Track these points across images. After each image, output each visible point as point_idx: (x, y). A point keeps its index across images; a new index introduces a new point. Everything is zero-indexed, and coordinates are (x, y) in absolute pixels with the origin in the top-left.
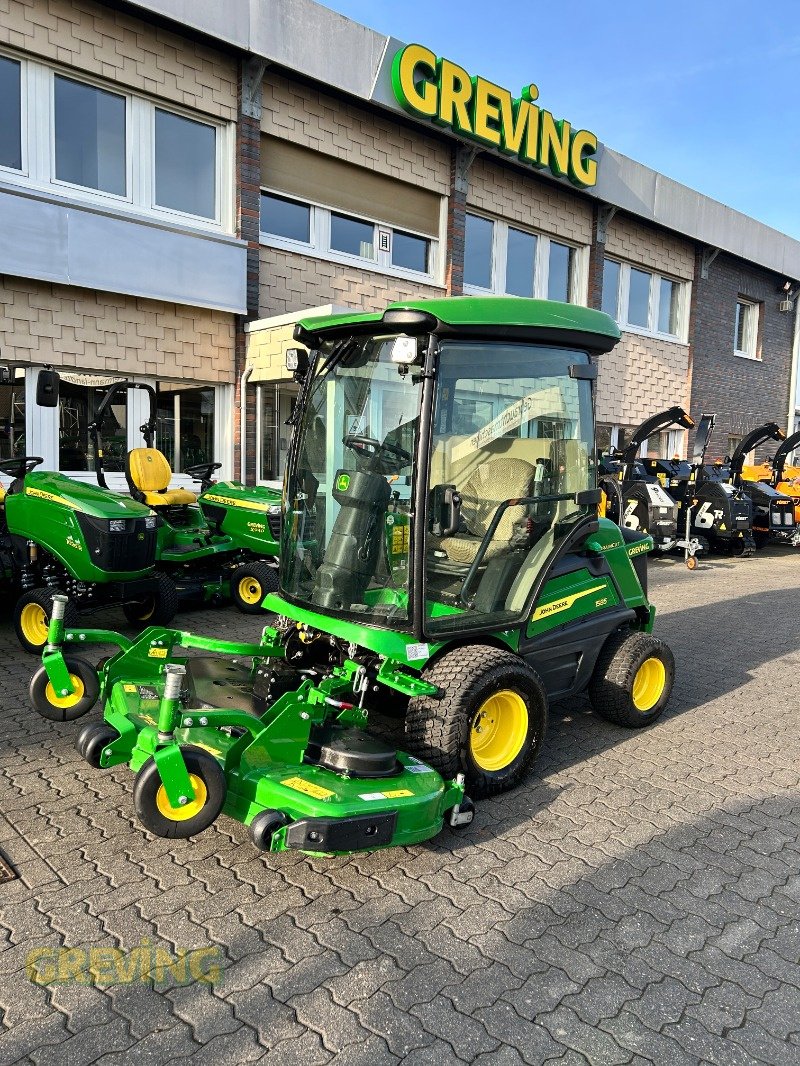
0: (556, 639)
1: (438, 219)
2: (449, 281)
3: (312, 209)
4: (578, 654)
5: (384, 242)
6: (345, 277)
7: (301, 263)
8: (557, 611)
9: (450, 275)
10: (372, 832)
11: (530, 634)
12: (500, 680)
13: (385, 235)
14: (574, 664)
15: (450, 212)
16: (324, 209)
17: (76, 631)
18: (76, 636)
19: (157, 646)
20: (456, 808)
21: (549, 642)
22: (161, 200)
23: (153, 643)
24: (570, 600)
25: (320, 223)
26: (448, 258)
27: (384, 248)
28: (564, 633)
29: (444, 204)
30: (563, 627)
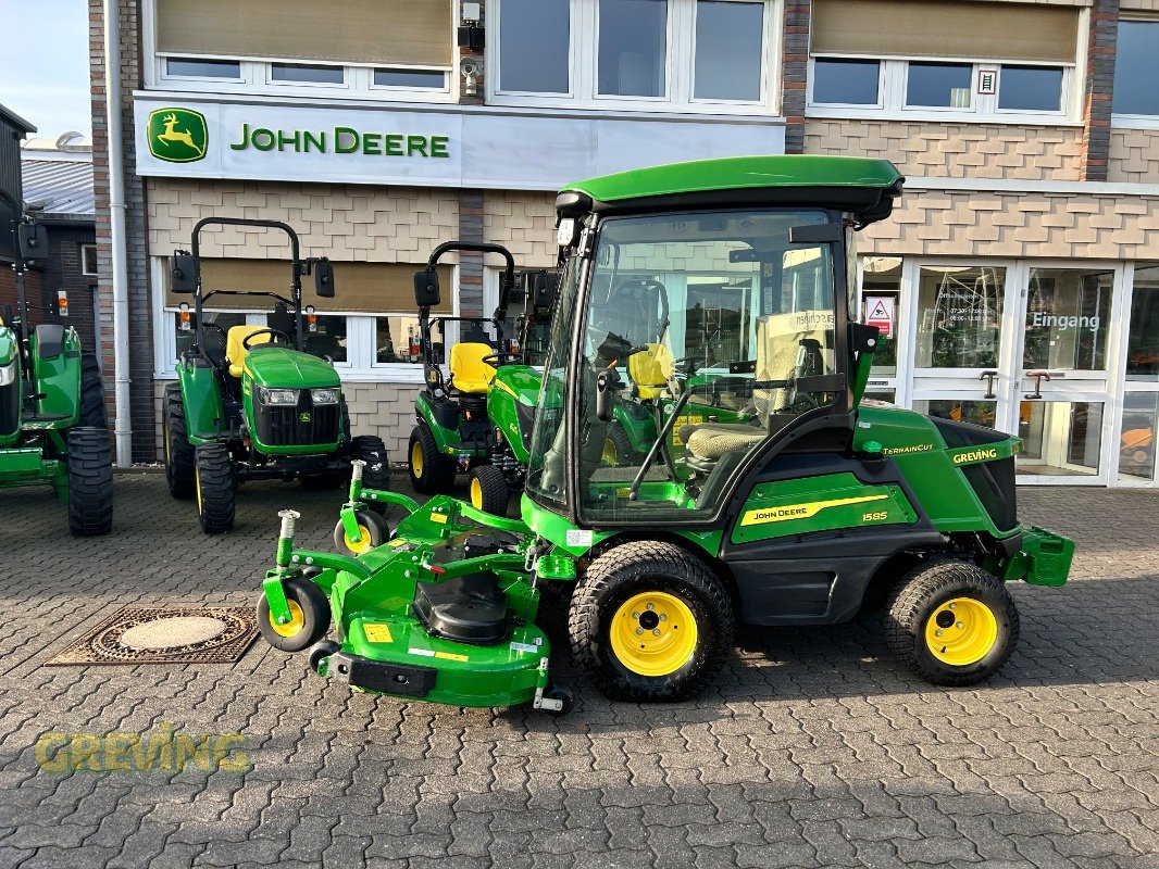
0: (785, 551)
1: (1076, 38)
2: (1088, 115)
3: (882, 64)
4: (831, 575)
5: (987, 83)
6: (922, 135)
7: (862, 129)
8: (784, 518)
9: (1089, 108)
10: (404, 681)
11: (736, 539)
12: (643, 578)
13: (988, 74)
14: (825, 586)
15: (1093, 26)
16: (898, 61)
17: (370, 491)
18: (369, 495)
19: (437, 511)
20: (539, 691)
21: (772, 552)
22: (701, 92)
23: (434, 509)
24: (812, 509)
25: (894, 78)
26: (1088, 86)
27: (986, 91)
28: (800, 545)
29: (1084, 19)
30: (799, 538)
